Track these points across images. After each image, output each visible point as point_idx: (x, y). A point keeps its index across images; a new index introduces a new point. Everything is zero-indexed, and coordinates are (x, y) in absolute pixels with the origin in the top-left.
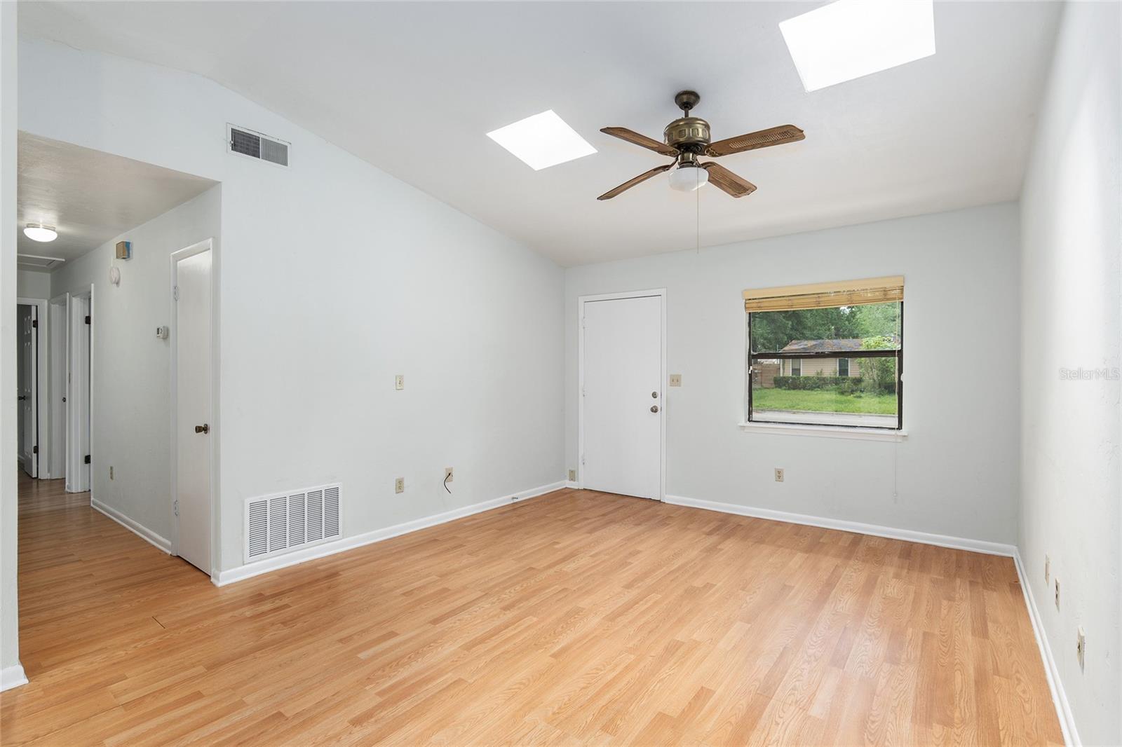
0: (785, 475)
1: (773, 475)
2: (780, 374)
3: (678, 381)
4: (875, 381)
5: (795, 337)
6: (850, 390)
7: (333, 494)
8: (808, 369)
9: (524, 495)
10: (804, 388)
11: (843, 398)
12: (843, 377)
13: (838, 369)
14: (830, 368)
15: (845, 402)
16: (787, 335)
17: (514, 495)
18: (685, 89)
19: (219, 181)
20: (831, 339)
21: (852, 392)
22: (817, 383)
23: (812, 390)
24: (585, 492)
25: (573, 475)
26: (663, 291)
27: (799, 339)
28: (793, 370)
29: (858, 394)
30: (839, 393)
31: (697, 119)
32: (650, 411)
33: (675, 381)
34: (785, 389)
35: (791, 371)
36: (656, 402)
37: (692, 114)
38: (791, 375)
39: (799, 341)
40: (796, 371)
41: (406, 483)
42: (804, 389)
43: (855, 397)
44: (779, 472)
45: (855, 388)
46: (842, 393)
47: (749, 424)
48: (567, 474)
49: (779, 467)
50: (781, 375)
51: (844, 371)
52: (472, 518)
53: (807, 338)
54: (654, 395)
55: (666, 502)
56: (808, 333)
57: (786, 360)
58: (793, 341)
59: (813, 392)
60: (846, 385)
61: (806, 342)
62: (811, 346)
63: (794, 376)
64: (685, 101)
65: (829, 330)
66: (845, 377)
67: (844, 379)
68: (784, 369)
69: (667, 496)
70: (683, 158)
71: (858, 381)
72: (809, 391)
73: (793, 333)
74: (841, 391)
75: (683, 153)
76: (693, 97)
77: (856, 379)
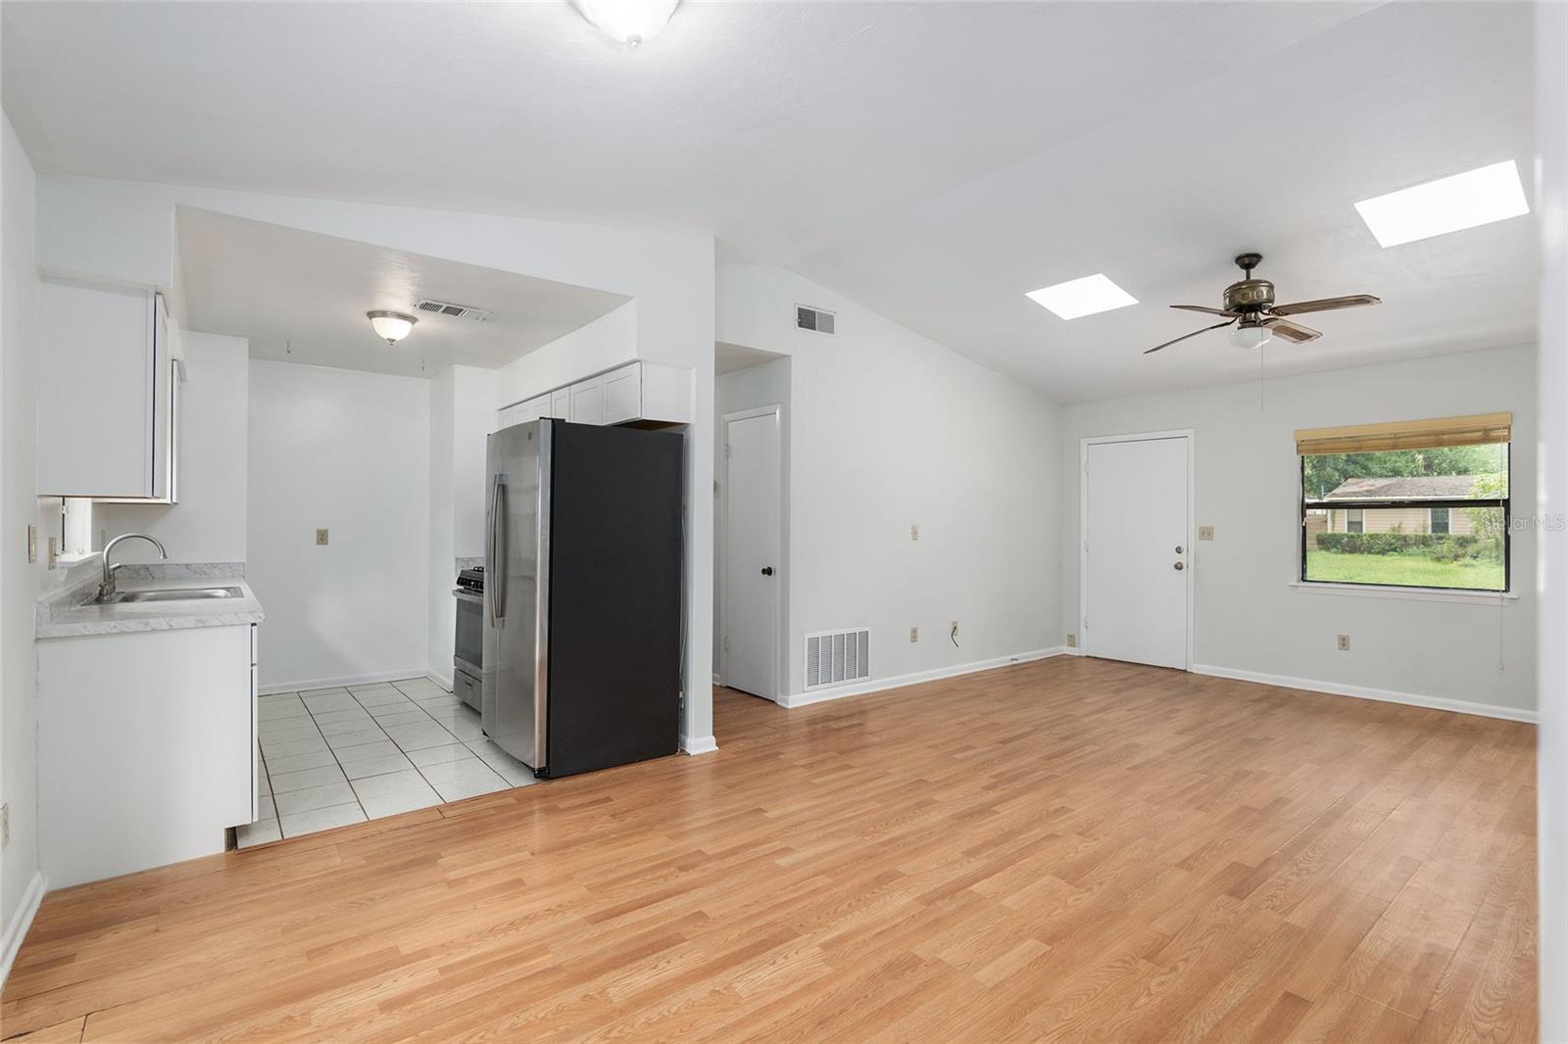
0: (1352, 643)
1: (1336, 642)
2: (1327, 529)
3: (1209, 534)
4: (1497, 540)
5: (1352, 474)
6: (1453, 555)
7: (865, 635)
8: (1375, 523)
9: (1025, 656)
10: (1369, 551)
11: (1439, 566)
12: (1439, 534)
13: (1430, 522)
14: (1417, 522)
15: (1442, 572)
16: (1338, 470)
17: (1014, 657)
18: (1247, 252)
19: (788, 354)
20: (1418, 475)
21: (1456, 557)
22: (1391, 544)
23: (1383, 554)
24: (1089, 660)
25: (1072, 641)
26: (1190, 432)
27: (1359, 477)
28: (1350, 523)
29: (1468, 560)
30: (1431, 559)
31: (1261, 281)
32: (1172, 566)
33: (1206, 534)
34: (1336, 553)
35: (1346, 525)
36: (1181, 558)
37: (1255, 274)
38: (1346, 531)
39: (1359, 480)
40: (1356, 525)
41: (919, 633)
42: (1369, 553)
43: (1461, 566)
44: (1344, 640)
45: (1460, 551)
46: (1438, 559)
47: (1302, 584)
48: (1065, 639)
49: (1344, 634)
50: (1329, 531)
51: (1441, 526)
52: (976, 674)
53: (1373, 475)
54: (1179, 550)
55: (1195, 672)
56: (1375, 468)
57: (1338, 511)
58: (1349, 480)
59: (1385, 557)
60: (1445, 548)
61: (1372, 481)
62: (1382, 487)
63: (1352, 533)
64: (1247, 262)
65: (1414, 461)
66: (1442, 534)
67: (1441, 538)
68: (1333, 522)
69: (1195, 665)
70: (1244, 318)
71: (1463, 542)
72: (1380, 557)
73: (1350, 468)
74: (1435, 556)
75: (1245, 314)
76: (1255, 259)
77: (1463, 537)
